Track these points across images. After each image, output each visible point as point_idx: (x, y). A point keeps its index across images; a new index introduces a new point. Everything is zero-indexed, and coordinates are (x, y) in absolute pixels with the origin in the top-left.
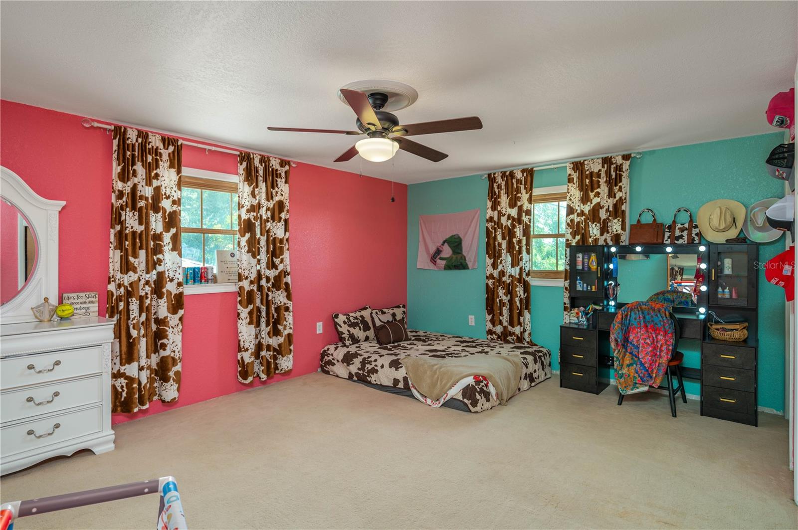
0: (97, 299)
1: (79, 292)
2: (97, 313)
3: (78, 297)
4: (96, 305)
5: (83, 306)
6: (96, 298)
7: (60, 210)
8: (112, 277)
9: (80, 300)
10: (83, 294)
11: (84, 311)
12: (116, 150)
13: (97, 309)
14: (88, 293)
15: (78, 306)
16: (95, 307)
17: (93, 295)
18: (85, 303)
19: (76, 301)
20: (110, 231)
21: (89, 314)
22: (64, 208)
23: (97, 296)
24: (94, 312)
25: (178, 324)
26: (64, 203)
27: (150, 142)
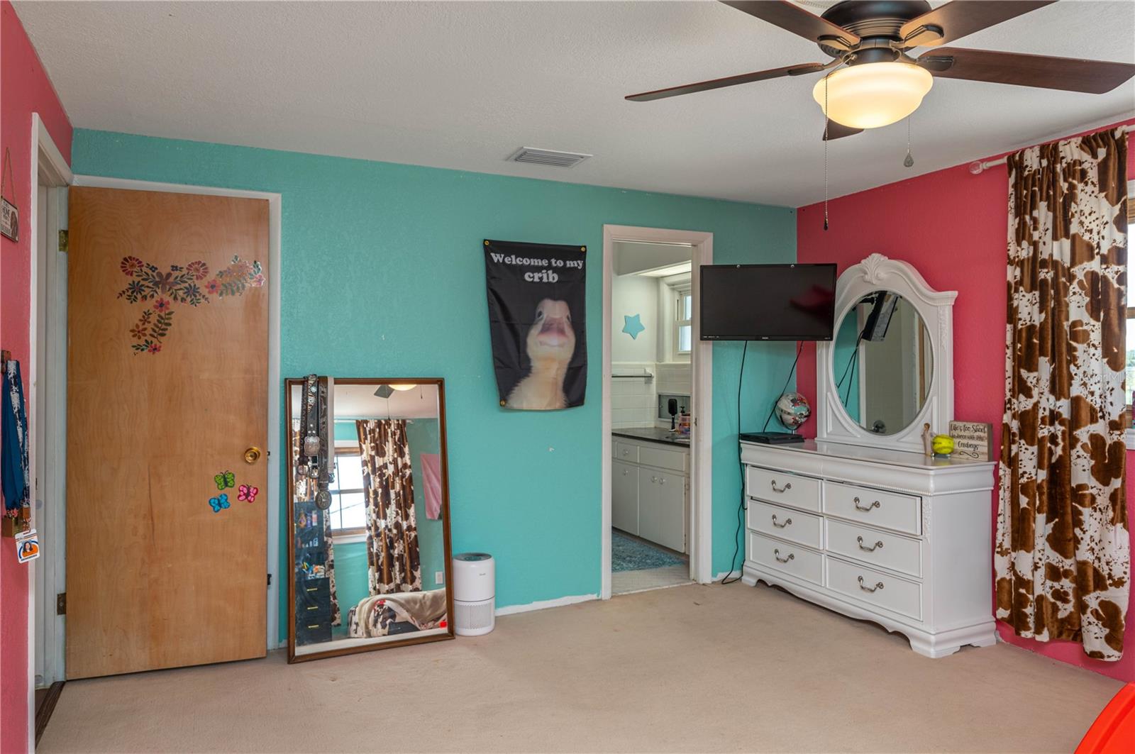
0: (986, 435)
1: (967, 422)
2: (987, 457)
3: (966, 429)
4: (985, 443)
5: (971, 442)
6: (985, 432)
7: (953, 304)
8: (1008, 403)
9: (967, 433)
10: (969, 425)
11: (972, 449)
12: (1012, 194)
13: (985, 450)
14: (975, 424)
15: (965, 441)
16: (983, 447)
17: (982, 427)
18: (972, 438)
19: (962, 433)
20: (1006, 328)
21: (977, 456)
22: (957, 300)
23: (986, 429)
24: (983, 453)
25: (1108, 506)
26: (955, 294)
27: (1063, 158)
